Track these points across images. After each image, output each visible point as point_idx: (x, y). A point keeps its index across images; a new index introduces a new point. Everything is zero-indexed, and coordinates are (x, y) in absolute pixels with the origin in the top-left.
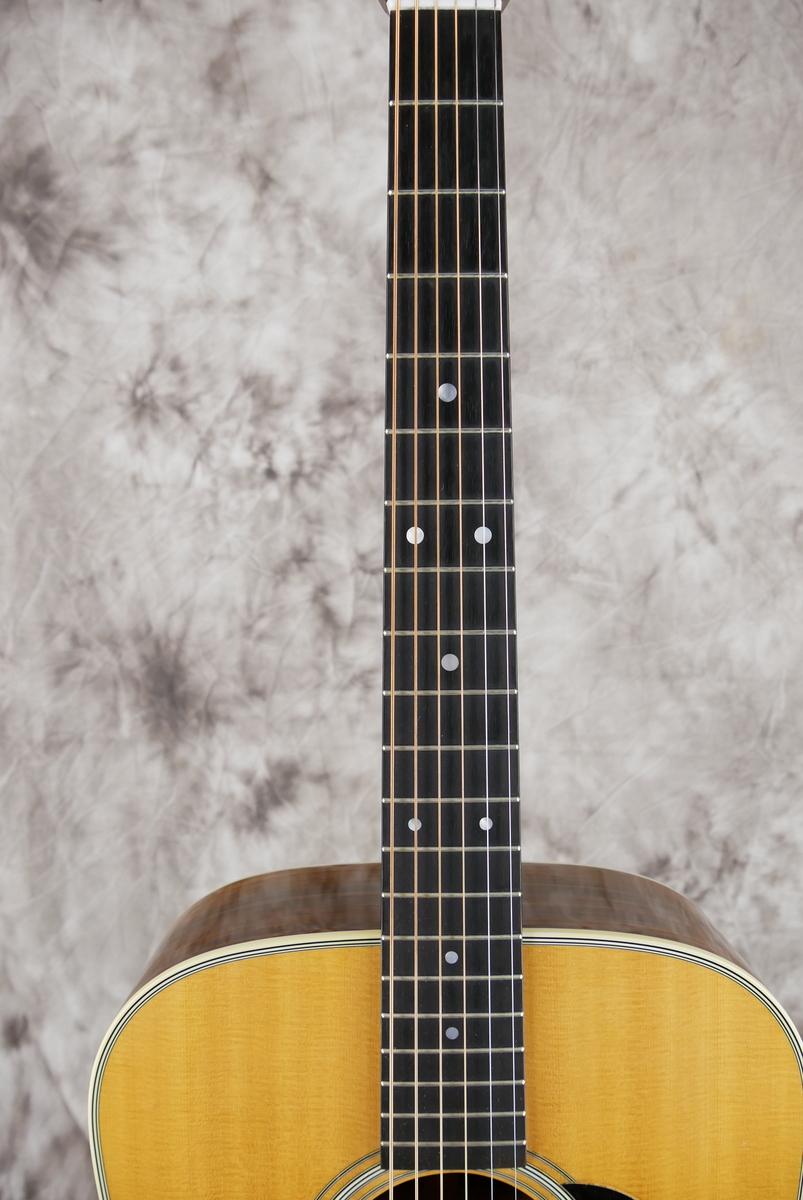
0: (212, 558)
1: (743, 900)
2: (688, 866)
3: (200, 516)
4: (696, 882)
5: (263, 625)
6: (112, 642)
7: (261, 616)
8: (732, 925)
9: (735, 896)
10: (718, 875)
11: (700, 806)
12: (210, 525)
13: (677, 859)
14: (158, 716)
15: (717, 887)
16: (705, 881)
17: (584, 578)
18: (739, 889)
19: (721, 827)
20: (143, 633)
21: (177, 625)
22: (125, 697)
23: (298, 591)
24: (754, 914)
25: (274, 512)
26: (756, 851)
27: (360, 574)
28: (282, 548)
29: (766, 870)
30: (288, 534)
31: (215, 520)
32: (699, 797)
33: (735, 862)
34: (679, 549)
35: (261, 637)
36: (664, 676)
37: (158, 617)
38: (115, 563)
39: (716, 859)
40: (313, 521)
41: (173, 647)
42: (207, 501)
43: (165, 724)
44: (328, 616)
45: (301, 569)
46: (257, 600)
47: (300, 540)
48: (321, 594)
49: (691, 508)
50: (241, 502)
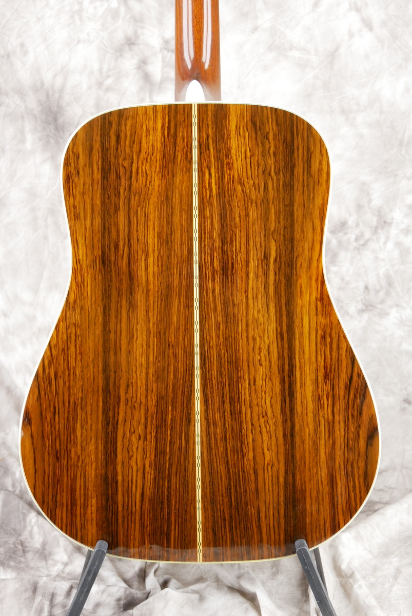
0: (79, 42)
1: (390, 245)
2: (357, 225)
3: (72, 17)
4: (362, 235)
5: (109, 82)
6: (20, 92)
7: (108, 77)
8: (383, 260)
9: (385, 243)
10: (375, 230)
11: (364, 189)
12: (78, 22)
13: (351, 221)
14: (48, 136)
15: (374, 238)
16: (368, 235)
17: (296, 54)
18: (387, 239)
19: (377, 202)
20: (38, 87)
21: (59, 81)
22: (28, 126)
23: (129, 63)
24: (396, 253)
25: (115, 14)
26: (397, 215)
27: (165, 52)
28: (120, 36)
29: (403, 226)
30: (123, 28)
31: (81, 19)
32: (364, 184)
33: (385, 222)
34: (351, 35)
35: (108, 89)
36: (343, 111)
37: (48, 77)
38: (22, 45)
39: (374, 221)
40: (138, 20)
41: (57, 95)
42: (76, 7)
43: (52, 141)
44: (147, 77)
45: (131, 49)
46: (105, 67)
47: (130, 32)
48: (142, 65)
49: (358, 10)
50: (95, 8)
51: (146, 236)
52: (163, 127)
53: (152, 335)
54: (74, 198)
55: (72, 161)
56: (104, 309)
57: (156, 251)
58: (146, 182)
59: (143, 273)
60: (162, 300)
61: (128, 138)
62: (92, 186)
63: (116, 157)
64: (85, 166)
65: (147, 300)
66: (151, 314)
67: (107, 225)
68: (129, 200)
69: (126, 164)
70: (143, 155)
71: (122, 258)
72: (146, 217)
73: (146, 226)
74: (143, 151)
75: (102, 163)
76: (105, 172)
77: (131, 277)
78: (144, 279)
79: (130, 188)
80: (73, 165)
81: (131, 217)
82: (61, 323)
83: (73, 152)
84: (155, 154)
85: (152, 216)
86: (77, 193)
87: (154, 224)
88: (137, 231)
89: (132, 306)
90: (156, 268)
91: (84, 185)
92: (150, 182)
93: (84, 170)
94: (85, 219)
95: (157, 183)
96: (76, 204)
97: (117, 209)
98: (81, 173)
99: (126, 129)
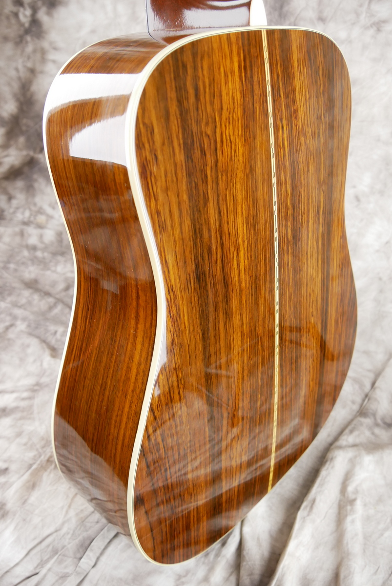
51: (236, 227)
52: (239, 67)
53: (245, 337)
54: (156, 200)
55: (145, 140)
56: (203, 334)
57: (246, 241)
58: (231, 152)
59: (236, 272)
60: (252, 295)
61: (207, 90)
62: (176, 174)
63: (198, 122)
64: (163, 144)
65: (241, 302)
66: (244, 316)
67: (197, 227)
68: (217, 184)
69: (209, 132)
70: (225, 114)
71: (216, 263)
72: (235, 200)
73: (235, 214)
74: (225, 108)
75: (183, 134)
76: (188, 149)
77: (226, 283)
78: (237, 279)
79: (216, 166)
80: (147, 146)
81: (221, 205)
82: (161, 376)
83: (144, 124)
84: (236, 110)
85: (239, 197)
86: (159, 190)
87: (242, 208)
88: (228, 223)
89: (228, 315)
90: (246, 262)
91: (166, 176)
92: (235, 152)
93: (162, 150)
94: (172, 227)
95: (241, 151)
96: (160, 208)
97: (206, 201)
98: (160, 157)
99: (203, 75)
